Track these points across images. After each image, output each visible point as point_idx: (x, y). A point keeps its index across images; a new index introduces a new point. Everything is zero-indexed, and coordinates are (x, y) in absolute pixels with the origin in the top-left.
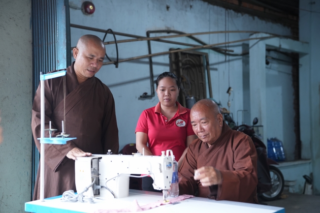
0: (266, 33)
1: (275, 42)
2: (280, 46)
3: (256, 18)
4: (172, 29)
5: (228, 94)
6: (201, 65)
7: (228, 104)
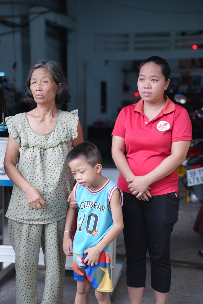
0: (45, 6)
1: (52, 17)
5: (14, 70)
7: (14, 80)
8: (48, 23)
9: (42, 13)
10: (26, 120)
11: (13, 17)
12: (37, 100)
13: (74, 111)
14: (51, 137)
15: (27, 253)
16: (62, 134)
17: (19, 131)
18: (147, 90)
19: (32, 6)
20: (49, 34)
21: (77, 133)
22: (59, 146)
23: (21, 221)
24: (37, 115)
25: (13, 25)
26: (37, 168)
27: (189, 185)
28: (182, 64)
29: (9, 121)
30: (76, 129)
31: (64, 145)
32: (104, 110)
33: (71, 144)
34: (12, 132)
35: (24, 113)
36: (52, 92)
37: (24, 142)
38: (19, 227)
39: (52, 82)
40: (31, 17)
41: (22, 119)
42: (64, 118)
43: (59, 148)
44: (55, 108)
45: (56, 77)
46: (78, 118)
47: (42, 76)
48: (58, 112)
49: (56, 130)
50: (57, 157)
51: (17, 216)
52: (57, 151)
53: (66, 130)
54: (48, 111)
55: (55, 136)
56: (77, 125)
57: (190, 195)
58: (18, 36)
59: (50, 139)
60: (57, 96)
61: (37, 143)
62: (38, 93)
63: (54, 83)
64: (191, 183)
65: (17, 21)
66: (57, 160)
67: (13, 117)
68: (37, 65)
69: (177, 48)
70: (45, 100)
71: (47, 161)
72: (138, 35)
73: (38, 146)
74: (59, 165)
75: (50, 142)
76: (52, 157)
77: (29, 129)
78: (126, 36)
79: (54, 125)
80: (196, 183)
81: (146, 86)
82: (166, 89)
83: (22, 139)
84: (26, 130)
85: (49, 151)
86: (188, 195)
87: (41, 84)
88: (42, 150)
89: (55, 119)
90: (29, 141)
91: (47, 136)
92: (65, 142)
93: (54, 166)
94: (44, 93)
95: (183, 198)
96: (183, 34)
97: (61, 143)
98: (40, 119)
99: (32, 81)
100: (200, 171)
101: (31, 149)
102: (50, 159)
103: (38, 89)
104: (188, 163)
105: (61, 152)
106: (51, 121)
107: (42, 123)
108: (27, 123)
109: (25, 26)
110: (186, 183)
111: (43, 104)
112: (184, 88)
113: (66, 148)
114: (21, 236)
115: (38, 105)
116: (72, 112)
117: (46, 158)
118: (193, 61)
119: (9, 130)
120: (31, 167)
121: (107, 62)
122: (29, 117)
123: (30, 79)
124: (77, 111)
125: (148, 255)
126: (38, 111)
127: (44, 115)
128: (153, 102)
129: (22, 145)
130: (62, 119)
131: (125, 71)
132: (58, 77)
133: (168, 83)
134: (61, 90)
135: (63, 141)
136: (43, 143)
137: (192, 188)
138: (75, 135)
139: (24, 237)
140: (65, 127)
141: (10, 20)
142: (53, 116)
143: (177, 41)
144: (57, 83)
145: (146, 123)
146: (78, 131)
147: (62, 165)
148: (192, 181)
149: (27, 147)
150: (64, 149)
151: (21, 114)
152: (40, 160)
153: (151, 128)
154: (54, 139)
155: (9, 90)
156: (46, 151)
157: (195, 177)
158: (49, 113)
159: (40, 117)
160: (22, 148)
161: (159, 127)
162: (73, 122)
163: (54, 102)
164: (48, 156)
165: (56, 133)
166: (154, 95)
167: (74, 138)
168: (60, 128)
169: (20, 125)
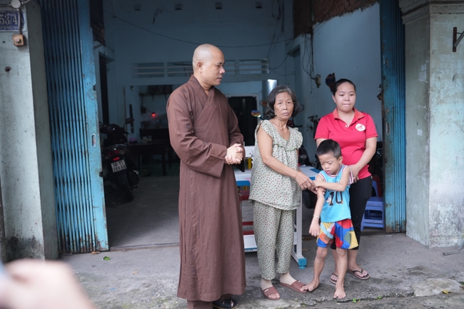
12: (283, 117)
18: (347, 102)
47: (287, 98)
62: (286, 111)
78: (161, 64)
81: (347, 99)
87: (286, 104)
94: (289, 111)
99: (277, 103)
103: (285, 108)
131: (141, 95)
145: (346, 126)
166: (352, 105)
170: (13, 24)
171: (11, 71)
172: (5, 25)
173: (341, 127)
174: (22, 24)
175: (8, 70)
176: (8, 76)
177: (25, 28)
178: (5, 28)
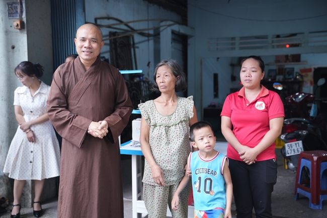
0: (172, 21)
1: (176, 28)
2: (179, 30)
3: (161, 8)
4: (111, 16)
5: (148, 67)
6: (129, 45)
7: (148, 75)
8: (173, 32)
9: (169, 26)
10: (154, 105)
11: (148, 29)
12: (161, 90)
13: (190, 97)
14: (173, 117)
15: (159, 209)
16: (181, 115)
17: (149, 113)
18: (248, 78)
19: (162, 21)
20: (174, 40)
21: (193, 114)
22: (180, 124)
23: (152, 184)
24: (162, 101)
25: (149, 35)
26: (163, 142)
27: (287, 155)
28: (278, 59)
29: (141, 107)
30: (192, 110)
31: (184, 123)
32: (216, 96)
33: (188, 122)
34: (144, 115)
35: (152, 100)
36: (172, 83)
37: (153, 122)
38: (152, 189)
39: (172, 76)
40: (161, 29)
41: (151, 104)
42: (182, 102)
43: (180, 125)
44: (175, 96)
45: (175, 71)
46: (193, 102)
47: (164, 72)
48: (177, 98)
49: (177, 112)
50: (178, 132)
51: (149, 181)
52: (178, 127)
53: (184, 111)
54: (170, 97)
55: (177, 116)
56: (193, 107)
57: (288, 163)
58: (151, 42)
59: (173, 118)
60: (176, 85)
61: (162, 123)
62: (162, 84)
63: (174, 76)
64: (288, 153)
65: (151, 32)
66: (178, 135)
67: (144, 104)
68: (161, 64)
69: (273, 47)
70: (167, 89)
71: (171, 136)
72: (242, 38)
73: (164, 125)
74: (180, 138)
75: (173, 121)
76: (175, 133)
77: (156, 112)
78: (233, 39)
79: (176, 107)
80: (293, 154)
81: (248, 75)
82: (262, 79)
83: (151, 120)
84: (154, 113)
85: (173, 128)
86: (286, 163)
87: (163, 78)
88: (167, 128)
89: (176, 103)
90: (156, 121)
91: (170, 116)
92: (184, 121)
93: (176, 139)
94: (166, 84)
95: (282, 165)
96: (278, 36)
97: (181, 122)
98: (165, 104)
99: (157, 76)
100: (296, 144)
101: (158, 127)
102: (173, 134)
103: (161, 81)
104: (285, 138)
105: (181, 128)
106: (173, 105)
107: (166, 107)
108: (154, 108)
109: (156, 35)
110: (285, 153)
111: (165, 93)
112: (280, 77)
113: (185, 125)
114: (153, 196)
115: (162, 94)
116: (188, 98)
117: (170, 133)
118: (287, 56)
119: (142, 113)
120: (158, 141)
121: (218, 58)
122: (156, 103)
123: (156, 74)
124: (192, 96)
125: (254, 211)
126: (162, 98)
127: (167, 101)
128: (252, 88)
129: (152, 124)
130: (181, 103)
131: (232, 65)
132: (177, 71)
133: (264, 74)
134: (179, 82)
135: (183, 120)
136: (167, 122)
137: (289, 157)
138: (191, 115)
139: (156, 196)
140: (184, 109)
141: (146, 32)
142: (174, 101)
143: (273, 42)
144: (176, 76)
145: (248, 105)
146: (194, 112)
147: (182, 139)
148: (289, 152)
149: (155, 126)
150: (184, 126)
151: (150, 101)
152: (165, 135)
153: (251, 108)
154: (175, 119)
155: (144, 82)
156: (170, 128)
157: (292, 149)
158: (171, 99)
159: (164, 102)
160: (152, 127)
161: (257, 106)
162: (189, 105)
163: (174, 91)
164: (171, 132)
165: (177, 114)
166: (253, 82)
167: (191, 117)
168: (180, 110)
169: (149, 109)
170: (17, 12)
171: (15, 49)
172: (12, 13)
173: (241, 104)
174: (22, 12)
175: (13, 48)
176: (13, 52)
177: (24, 16)
178: (12, 15)
